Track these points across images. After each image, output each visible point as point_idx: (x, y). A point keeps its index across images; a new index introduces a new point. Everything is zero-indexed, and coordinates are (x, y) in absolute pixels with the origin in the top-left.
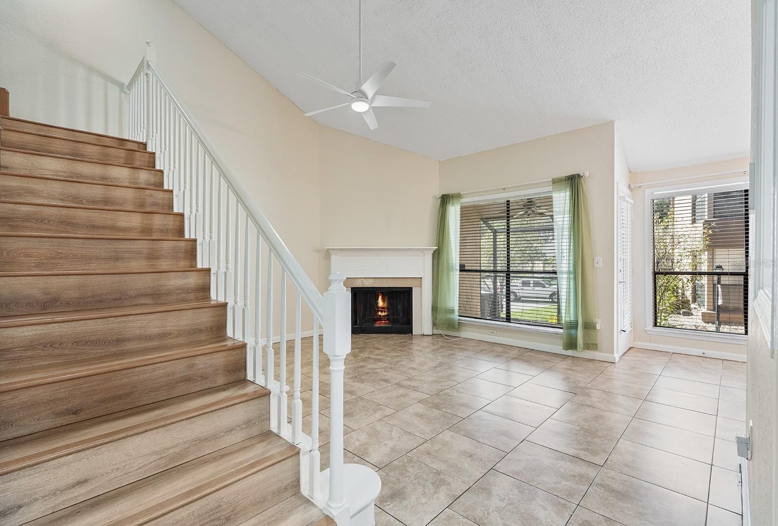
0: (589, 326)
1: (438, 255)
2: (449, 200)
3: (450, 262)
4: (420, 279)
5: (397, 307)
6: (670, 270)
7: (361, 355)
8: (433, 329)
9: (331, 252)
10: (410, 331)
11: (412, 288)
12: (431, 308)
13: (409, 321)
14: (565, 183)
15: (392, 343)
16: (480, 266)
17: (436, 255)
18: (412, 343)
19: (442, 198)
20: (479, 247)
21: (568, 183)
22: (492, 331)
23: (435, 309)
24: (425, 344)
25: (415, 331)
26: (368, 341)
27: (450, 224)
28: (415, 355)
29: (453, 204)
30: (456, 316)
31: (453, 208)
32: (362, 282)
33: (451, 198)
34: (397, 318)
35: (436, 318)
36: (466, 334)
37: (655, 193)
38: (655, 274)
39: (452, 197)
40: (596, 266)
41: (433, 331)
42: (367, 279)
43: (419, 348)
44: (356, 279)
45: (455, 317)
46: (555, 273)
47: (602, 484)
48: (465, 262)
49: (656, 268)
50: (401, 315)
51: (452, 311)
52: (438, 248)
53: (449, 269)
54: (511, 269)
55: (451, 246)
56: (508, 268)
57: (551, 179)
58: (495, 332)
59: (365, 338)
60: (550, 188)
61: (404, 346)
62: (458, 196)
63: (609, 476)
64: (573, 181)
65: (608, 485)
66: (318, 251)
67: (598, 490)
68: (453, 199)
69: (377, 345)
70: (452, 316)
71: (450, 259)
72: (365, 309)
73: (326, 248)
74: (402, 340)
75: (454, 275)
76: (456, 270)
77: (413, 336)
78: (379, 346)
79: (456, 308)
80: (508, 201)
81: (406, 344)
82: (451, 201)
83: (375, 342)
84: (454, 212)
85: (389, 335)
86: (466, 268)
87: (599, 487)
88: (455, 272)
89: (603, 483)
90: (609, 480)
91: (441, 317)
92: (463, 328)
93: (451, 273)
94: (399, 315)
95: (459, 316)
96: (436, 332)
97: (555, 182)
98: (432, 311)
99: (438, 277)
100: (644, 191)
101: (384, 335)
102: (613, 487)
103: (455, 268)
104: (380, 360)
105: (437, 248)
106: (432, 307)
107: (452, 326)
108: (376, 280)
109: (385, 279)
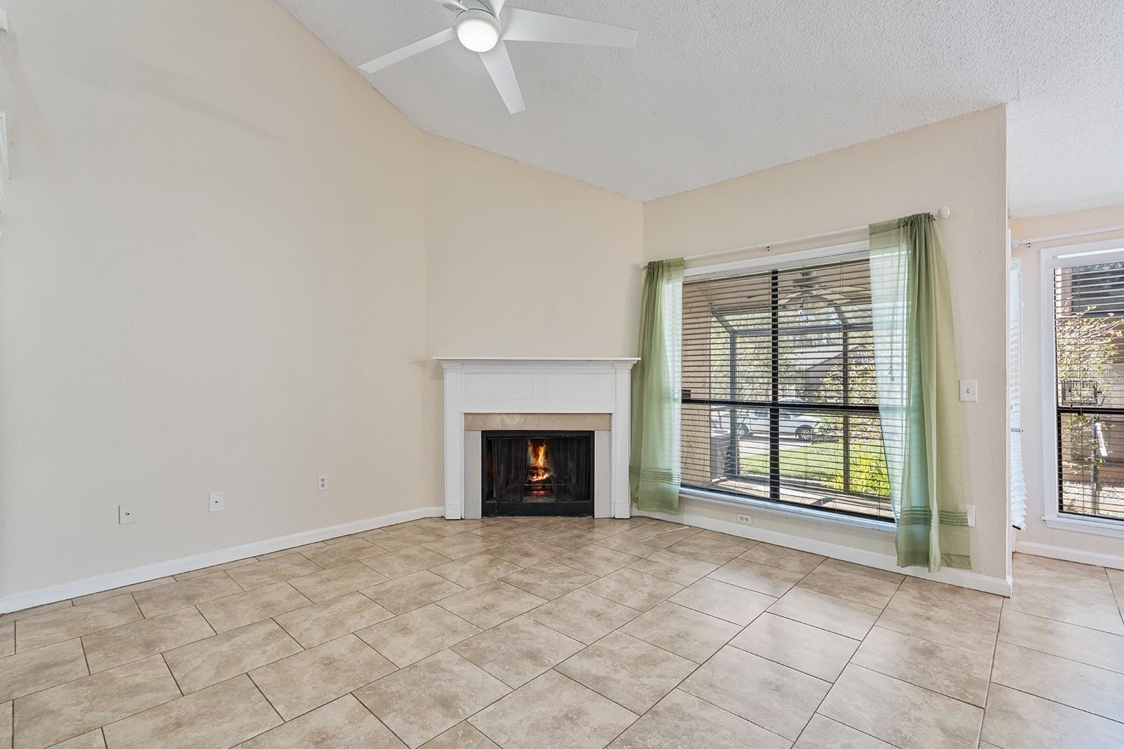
0: (953, 519)
1: (642, 373)
2: (663, 271)
3: (665, 385)
4: (608, 417)
5: (567, 465)
6: (1090, 404)
7: (492, 571)
8: (631, 507)
9: (445, 365)
10: (590, 511)
11: (594, 432)
12: (628, 468)
13: (589, 493)
14: (899, 233)
15: (553, 538)
16: (710, 394)
17: (638, 372)
18: (591, 539)
19: (649, 268)
20: (708, 358)
21: (904, 233)
22: (744, 516)
23: (635, 471)
24: (619, 541)
25: (600, 511)
26: (510, 533)
27: (663, 316)
28: (599, 573)
29: (669, 280)
30: (675, 487)
31: (670, 286)
32: (502, 421)
33: (666, 268)
34: (566, 486)
35: (638, 488)
36: (693, 518)
37: (1059, 257)
38: (1060, 411)
39: (669, 267)
40: (964, 397)
41: (631, 512)
42: (512, 416)
43: (607, 553)
44: (491, 416)
45: (673, 487)
46: (875, 409)
48: (691, 385)
49: (1060, 400)
50: (574, 480)
51: (668, 476)
52: (642, 359)
53: (663, 398)
54: (780, 399)
55: (666, 357)
56: (775, 398)
57: (868, 226)
58: (749, 517)
59: (507, 525)
60: (865, 244)
61: (577, 548)
62: (680, 264)
64: (916, 226)
66: (422, 364)
68: (669, 271)
69: (527, 546)
70: (666, 485)
71: (663, 381)
72: (508, 471)
73: (434, 358)
74: (576, 532)
75: (670, 408)
76: (675, 400)
77: (596, 521)
78: (529, 545)
79: (676, 470)
80: (775, 272)
81: (580, 541)
82: (666, 274)
83: (523, 537)
84: (671, 294)
85: (551, 520)
86: (693, 397)
88: (672, 403)
91: (646, 486)
92: (687, 508)
93: (666, 405)
94: (570, 480)
95: (683, 485)
96: (636, 513)
97: (878, 232)
98: (630, 475)
99: (641, 412)
100: (1039, 252)
101: (542, 519)
103: (672, 396)
104: (526, 588)
105: (640, 359)
106: (630, 467)
107: (666, 502)
108: (529, 417)
109: (543, 416)
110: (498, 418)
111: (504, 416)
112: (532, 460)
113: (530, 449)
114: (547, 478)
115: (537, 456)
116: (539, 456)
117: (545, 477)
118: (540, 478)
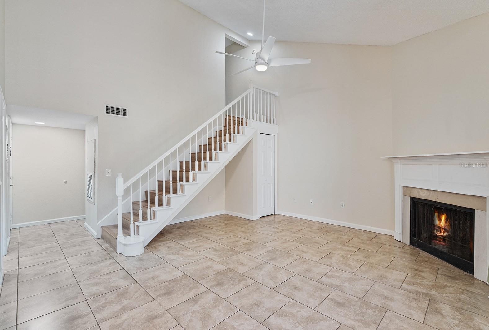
4: (484, 199)
11: (474, 210)
32: (419, 192)
47: (87, 315)
63: (88, 323)
65: (83, 318)
67: (85, 312)
87: (87, 313)
89: (87, 317)
90: (86, 321)
102: (80, 319)
108: (432, 192)
109: (439, 193)
110: (416, 191)
111: (420, 190)
112: (437, 222)
113: (436, 215)
114: (446, 235)
115: (440, 220)
116: (441, 220)
117: (445, 234)
118: (442, 234)
